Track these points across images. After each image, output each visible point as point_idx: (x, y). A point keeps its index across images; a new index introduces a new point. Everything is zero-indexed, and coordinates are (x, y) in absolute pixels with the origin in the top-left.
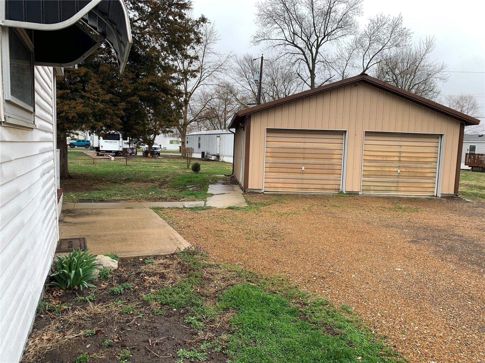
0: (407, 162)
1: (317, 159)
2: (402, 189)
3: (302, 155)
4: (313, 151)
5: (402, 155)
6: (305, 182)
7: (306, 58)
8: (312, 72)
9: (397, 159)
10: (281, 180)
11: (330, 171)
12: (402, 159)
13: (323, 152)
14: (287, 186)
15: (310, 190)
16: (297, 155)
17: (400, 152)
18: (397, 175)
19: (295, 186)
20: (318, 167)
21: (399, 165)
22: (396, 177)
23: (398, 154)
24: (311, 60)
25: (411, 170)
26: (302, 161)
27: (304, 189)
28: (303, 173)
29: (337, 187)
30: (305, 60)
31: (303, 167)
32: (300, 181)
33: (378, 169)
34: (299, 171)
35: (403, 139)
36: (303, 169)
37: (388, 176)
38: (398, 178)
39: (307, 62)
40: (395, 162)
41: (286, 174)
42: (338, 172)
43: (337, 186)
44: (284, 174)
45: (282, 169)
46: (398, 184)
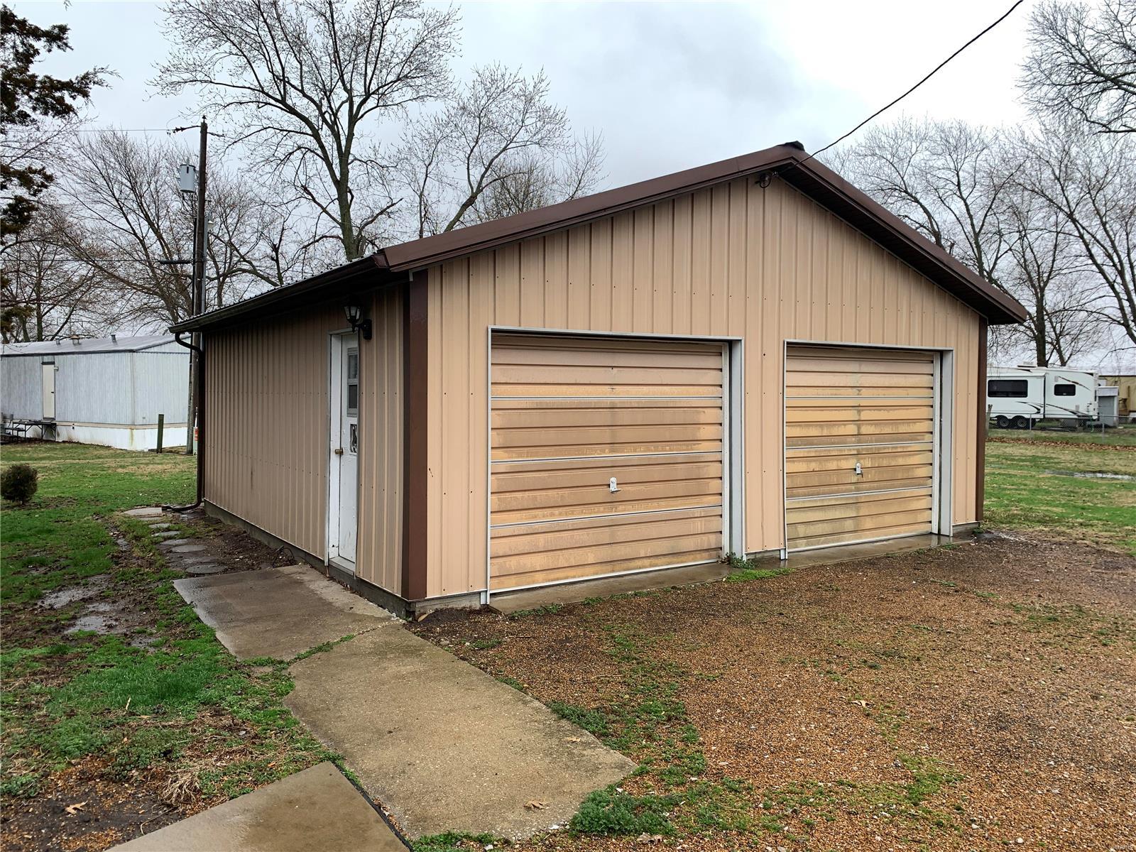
0: (874, 438)
1: (652, 446)
2: (868, 523)
3: (606, 435)
4: (640, 417)
5: (866, 415)
6: (621, 533)
7: (322, 147)
8: (342, 185)
9: (852, 429)
10: (541, 541)
11: (692, 487)
12: (865, 429)
13: (668, 416)
14: (562, 559)
15: (638, 563)
16: (594, 435)
17: (859, 408)
18: (854, 479)
19: (591, 555)
20: (657, 473)
21: (858, 450)
22: (853, 487)
23: (852, 415)
24: (336, 153)
25: (885, 463)
26: (606, 456)
27: (618, 566)
28: (613, 501)
29: (711, 541)
30: (319, 152)
31: (613, 479)
32: (604, 535)
33: (814, 466)
34: (598, 494)
35: (866, 367)
36: (613, 487)
37: (835, 488)
38: (858, 489)
39: (326, 158)
40: (849, 439)
41: (560, 514)
42: (714, 486)
43: (713, 537)
44: (552, 515)
45: (543, 493)
46: (858, 509)
